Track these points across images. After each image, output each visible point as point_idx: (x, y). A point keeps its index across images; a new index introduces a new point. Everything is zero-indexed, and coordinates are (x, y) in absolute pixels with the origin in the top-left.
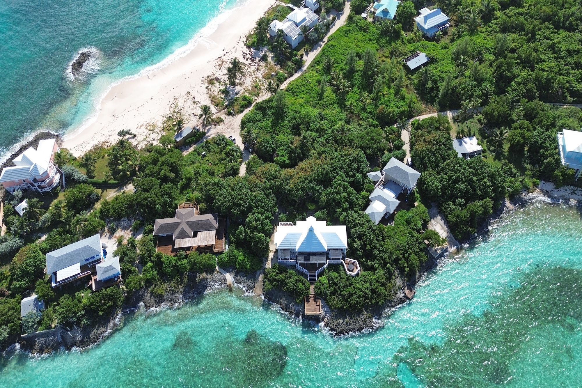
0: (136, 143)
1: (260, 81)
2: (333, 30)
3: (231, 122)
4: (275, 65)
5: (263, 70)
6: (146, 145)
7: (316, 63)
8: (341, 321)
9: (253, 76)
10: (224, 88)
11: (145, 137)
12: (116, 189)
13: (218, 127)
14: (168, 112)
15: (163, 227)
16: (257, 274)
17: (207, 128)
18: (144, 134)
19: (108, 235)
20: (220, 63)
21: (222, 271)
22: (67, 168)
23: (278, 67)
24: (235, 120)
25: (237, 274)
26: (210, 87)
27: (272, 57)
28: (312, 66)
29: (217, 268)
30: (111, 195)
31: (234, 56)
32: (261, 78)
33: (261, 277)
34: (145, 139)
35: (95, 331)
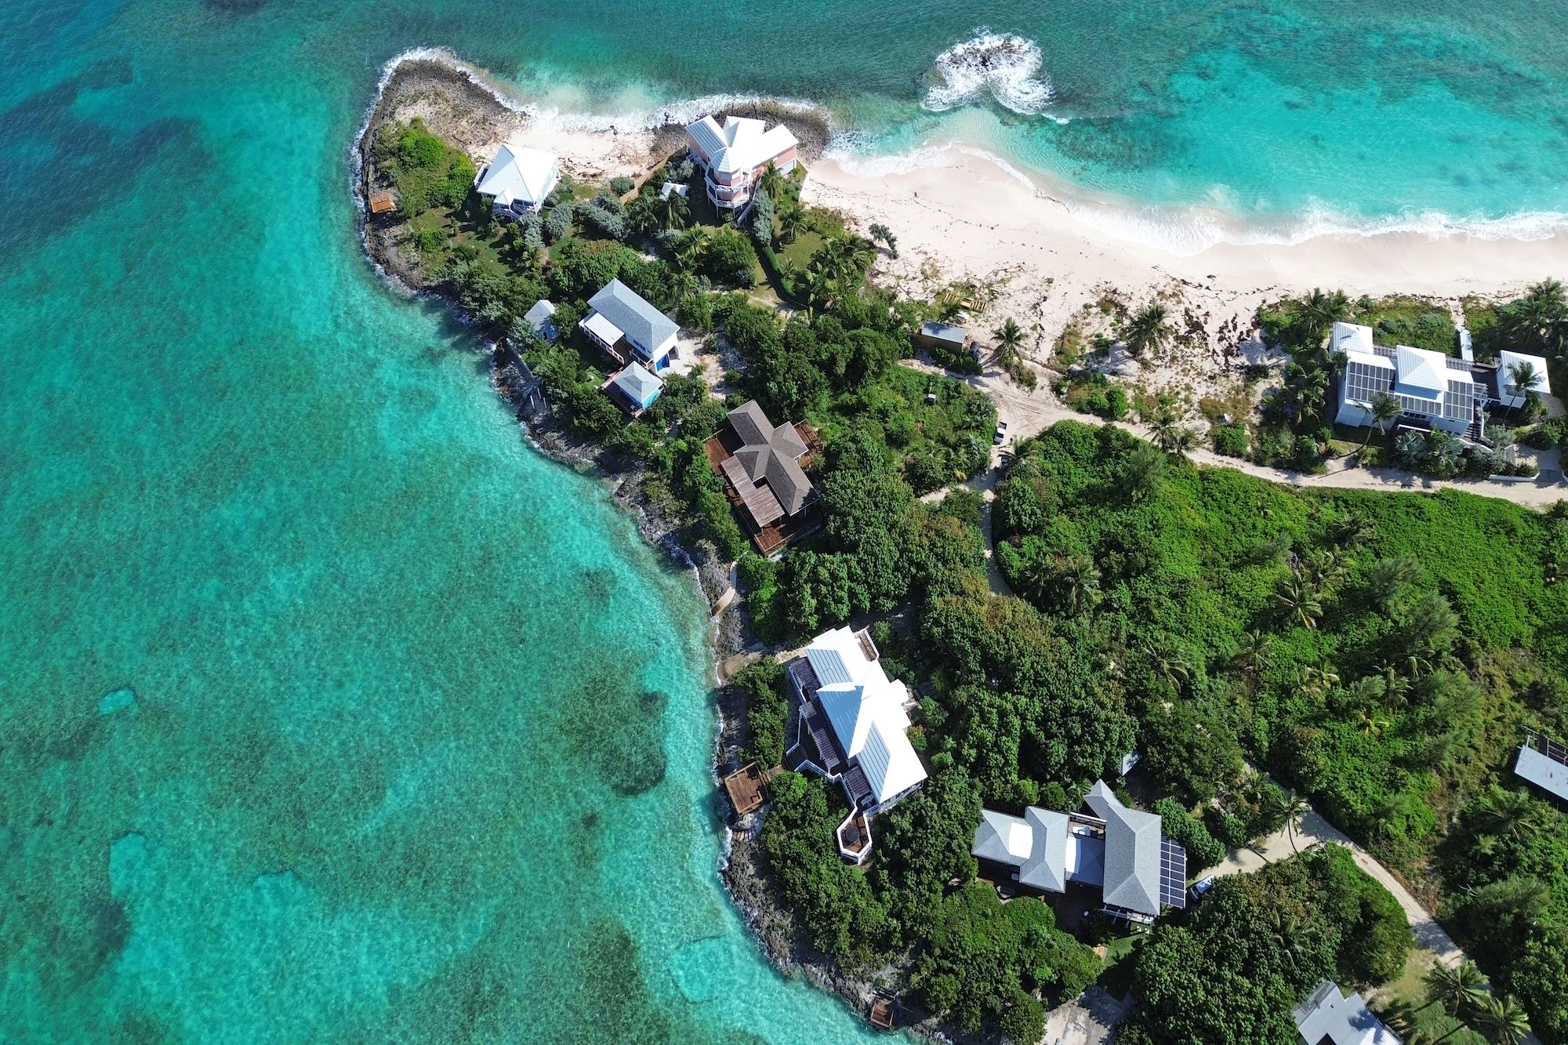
0: (882, 269)
1: (1187, 400)
2: (1485, 489)
3: (1042, 407)
4: (1256, 408)
5: (1220, 390)
6: (889, 287)
7: (1336, 499)
8: (751, 870)
9: (1187, 380)
10: (1111, 338)
11: (903, 274)
12: (780, 301)
13: (1013, 386)
14: (981, 276)
15: (745, 418)
16: (757, 646)
17: (997, 369)
18: (909, 268)
19: (700, 346)
20: (1169, 291)
21: (734, 576)
22: (763, 199)
23: (1256, 419)
24: (1052, 409)
25: (742, 607)
26: (1094, 310)
27: (1272, 389)
28: (1322, 495)
29: (734, 563)
30: (765, 299)
31: (1211, 305)
32: (1195, 399)
33: (754, 656)
34: (899, 278)
35: (556, 435)
